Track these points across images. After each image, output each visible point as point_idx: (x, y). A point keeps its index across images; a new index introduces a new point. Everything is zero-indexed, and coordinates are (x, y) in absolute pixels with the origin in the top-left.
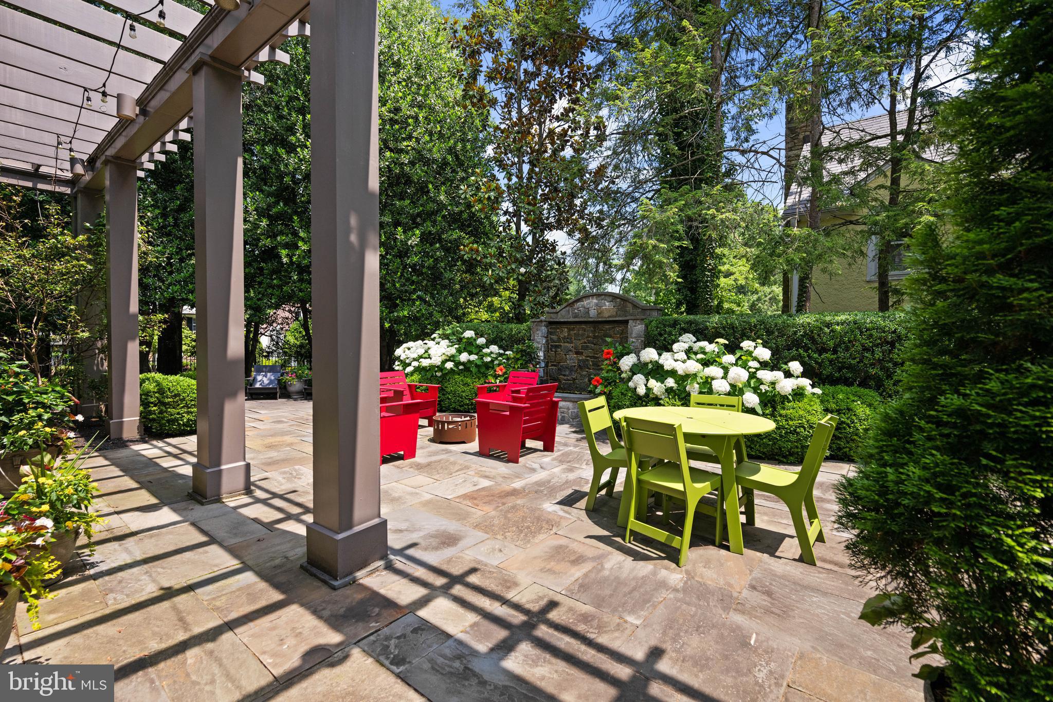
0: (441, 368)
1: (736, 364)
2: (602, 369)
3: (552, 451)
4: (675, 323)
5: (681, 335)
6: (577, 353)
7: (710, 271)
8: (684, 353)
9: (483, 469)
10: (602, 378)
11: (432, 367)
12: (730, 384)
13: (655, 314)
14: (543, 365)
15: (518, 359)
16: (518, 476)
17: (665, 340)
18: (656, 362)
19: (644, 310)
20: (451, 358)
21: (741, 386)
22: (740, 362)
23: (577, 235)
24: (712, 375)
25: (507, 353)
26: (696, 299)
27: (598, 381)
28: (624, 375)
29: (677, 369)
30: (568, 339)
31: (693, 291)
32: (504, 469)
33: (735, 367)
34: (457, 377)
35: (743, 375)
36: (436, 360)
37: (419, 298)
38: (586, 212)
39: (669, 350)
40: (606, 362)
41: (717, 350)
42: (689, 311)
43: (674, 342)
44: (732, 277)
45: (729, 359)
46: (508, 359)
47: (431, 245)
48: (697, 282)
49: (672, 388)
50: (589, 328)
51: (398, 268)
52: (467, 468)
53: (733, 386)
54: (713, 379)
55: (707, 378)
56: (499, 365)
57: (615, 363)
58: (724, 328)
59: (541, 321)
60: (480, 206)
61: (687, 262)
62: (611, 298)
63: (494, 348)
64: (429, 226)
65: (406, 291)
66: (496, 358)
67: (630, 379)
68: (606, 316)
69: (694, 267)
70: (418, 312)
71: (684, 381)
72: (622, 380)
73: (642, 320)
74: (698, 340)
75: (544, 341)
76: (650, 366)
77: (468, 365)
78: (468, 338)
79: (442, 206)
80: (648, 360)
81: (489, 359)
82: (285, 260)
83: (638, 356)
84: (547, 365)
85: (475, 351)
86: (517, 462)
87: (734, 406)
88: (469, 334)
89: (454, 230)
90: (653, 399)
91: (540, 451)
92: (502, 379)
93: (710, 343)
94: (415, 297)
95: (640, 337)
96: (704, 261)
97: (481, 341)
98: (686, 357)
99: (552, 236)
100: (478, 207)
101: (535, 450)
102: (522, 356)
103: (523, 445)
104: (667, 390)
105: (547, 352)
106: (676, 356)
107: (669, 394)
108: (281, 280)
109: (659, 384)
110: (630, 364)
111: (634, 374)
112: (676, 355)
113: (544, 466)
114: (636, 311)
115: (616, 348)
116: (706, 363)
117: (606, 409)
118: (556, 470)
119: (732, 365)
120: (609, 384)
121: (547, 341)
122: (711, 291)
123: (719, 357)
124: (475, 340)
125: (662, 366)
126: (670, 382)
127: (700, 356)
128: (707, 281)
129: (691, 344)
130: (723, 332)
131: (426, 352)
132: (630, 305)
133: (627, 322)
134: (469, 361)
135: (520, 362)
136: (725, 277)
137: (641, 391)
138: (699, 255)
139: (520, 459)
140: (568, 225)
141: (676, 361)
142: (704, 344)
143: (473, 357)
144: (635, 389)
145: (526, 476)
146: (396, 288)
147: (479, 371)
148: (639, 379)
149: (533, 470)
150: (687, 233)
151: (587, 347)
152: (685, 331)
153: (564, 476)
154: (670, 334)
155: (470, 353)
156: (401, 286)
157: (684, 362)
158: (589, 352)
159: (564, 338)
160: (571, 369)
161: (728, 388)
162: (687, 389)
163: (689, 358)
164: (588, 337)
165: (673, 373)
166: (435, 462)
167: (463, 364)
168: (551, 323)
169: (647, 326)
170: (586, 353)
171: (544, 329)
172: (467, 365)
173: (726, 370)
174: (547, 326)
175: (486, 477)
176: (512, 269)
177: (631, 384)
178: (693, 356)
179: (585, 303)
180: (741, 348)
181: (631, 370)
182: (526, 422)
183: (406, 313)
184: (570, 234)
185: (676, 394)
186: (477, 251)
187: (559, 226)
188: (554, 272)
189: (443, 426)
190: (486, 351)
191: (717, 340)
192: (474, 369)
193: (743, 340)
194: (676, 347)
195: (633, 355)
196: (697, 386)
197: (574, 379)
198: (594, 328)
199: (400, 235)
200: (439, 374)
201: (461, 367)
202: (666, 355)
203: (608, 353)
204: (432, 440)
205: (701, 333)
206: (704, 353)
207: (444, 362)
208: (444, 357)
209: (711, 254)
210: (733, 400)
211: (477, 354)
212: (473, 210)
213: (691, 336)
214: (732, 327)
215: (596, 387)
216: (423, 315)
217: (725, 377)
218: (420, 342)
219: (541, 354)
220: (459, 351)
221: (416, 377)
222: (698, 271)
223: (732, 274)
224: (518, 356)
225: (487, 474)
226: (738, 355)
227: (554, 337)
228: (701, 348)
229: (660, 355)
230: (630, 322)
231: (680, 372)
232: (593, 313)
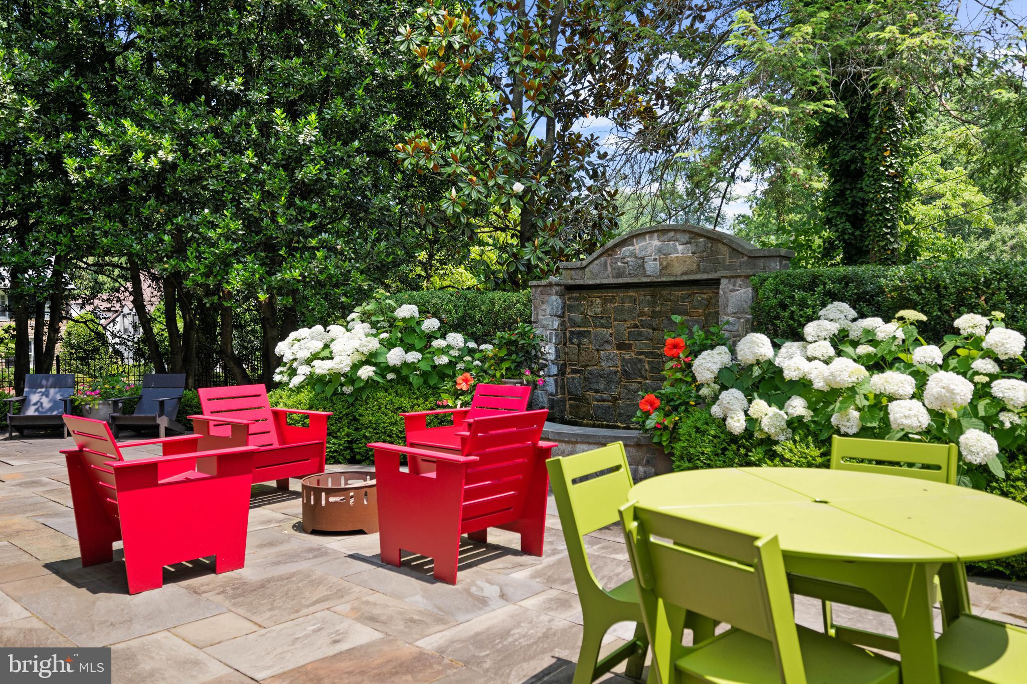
0: (351, 378)
1: (944, 367)
2: (664, 379)
3: (539, 553)
4: (813, 282)
5: (824, 305)
6: (620, 347)
7: (890, 178)
8: (827, 344)
9: (373, 598)
10: (661, 397)
11: (334, 377)
12: (930, 411)
13: (776, 265)
14: (554, 370)
15: (502, 360)
16: (441, 618)
17: (792, 317)
18: (770, 363)
19: (753, 258)
20: (370, 359)
21: (955, 415)
22: (953, 362)
23: (636, 126)
24: (890, 389)
25: (482, 347)
26: (863, 238)
27: (652, 404)
28: (704, 391)
29: (812, 377)
30: (602, 320)
31: (857, 221)
32: (419, 598)
33: (942, 373)
34: (381, 394)
35: (963, 389)
36: (341, 363)
37: (323, 245)
38: (652, 78)
39: (798, 337)
40: (670, 364)
41: (900, 335)
42: (848, 260)
43: (810, 319)
44: (939, 203)
45: (929, 353)
46: (483, 360)
47: (345, 144)
48: (864, 203)
49: (800, 418)
50: (644, 297)
51: (282, 189)
52: (340, 594)
53: (937, 415)
54: (891, 399)
55: (876, 396)
56: (467, 370)
57: (689, 366)
58: (917, 289)
59: (550, 285)
60: (433, 63)
61: (845, 165)
62: (686, 237)
63: (456, 339)
64: (338, 108)
65: (300, 233)
66: (461, 358)
67: (715, 398)
68: (678, 272)
69: (859, 174)
70: (321, 272)
71: (828, 404)
72: (700, 400)
73: (748, 277)
74: (862, 316)
75: (556, 324)
76: (757, 372)
77: (404, 372)
78: (404, 320)
79: (363, 69)
80: (751, 359)
81: (444, 360)
82: (74, 177)
83: (733, 352)
84: (562, 372)
85: (419, 344)
86: (452, 581)
87: (938, 468)
88: (407, 311)
89: (389, 113)
90: (762, 442)
91: (515, 553)
92: (468, 398)
93: (887, 320)
94: (314, 242)
95: (744, 312)
96: (878, 159)
97: (431, 324)
98: (831, 352)
99: (584, 126)
100: (429, 64)
101: (505, 551)
102: (510, 354)
103: (479, 540)
104: (790, 423)
105: (562, 343)
106: (812, 350)
107: (794, 431)
108: (71, 215)
109: (774, 409)
110: (716, 368)
111: (724, 388)
112: (810, 347)
113: (509, 591)
114: (738, 261)
115: (691, 335)
116: (877, 365)
117: (625, 473)
118: (531, 603)
119: (936, 367)
120: (675, 409)
121: (562, 324)
122: (892, 219)
123: (907, 351)
124: (419, 323)
125: (780, 371)
126: (798, 406)
127: (863, 349)
128: (885, 200)
129: (846, 324)
130: (915, 296)
131: (326, 346)
132: (725, 250)
133: (716, 282)
134: (405, 364)
135: (505, 365)
136: (923, 203)
137: (737, 424)
138: (868, 150)
139: (460, 575)
140: (616, 105)
141: (810, 359)
142: (874, 323)
143: (413, 357)
144: (724, 420)
145: (461, 617)
146: (279, 227)
147: (425, 382)
148: (733, 398)
149: (482, 602)
150: (835, 85)
151: (640, 333)
152: (834, 297)
153: (544, 618)
154: (803, 304)
155: (409, 348)
156: (289, 221)
157: (827, 362)
158: (642, 345)
159: (595, 317)
160: (608, 378)
161: (925, 420)
162: (834, 420)
163: (839, 353)
164: (641, 314)
165: (802, 386)
166: (281, 578)
167: (394, 369)
168: (570, 288)
169: (756, 290)
170: (637, 346)
171: (555, 301)
172: (402, 373)
173: (921, 378)
174: (561, 295)
175: (372, 620)
176: (497, 185)
177: (716, 410)
178: (849, 349)
179: (638, 246)
180: (956, 332)
181: (716, 380)
182: (469, 495)
183: (296, 273)
184: (622, 123)
185: (809, 433)
186: (428, 150)
187: (600, 109)
188: (585, 193)
189: (318, 499)
190: (438, 343)
191: (901, 313)
192: (415, 380)
193: (960, 314)
194: (810, 330)
195: (723, 349)
196: (856, 414)
197: (616, 399)
198: (653, 296)
199: (282, 126)
200: (348, 390)
201: (391, 376)
202: (790, 347)
203: (675, 346)
204: (300, 528)
205: (869, 302)
206: (873, 342)
207: (356, 367)
208: (357, 358)
209: (894, 144)
210: (936, 452)
211: (420, 351)
212: (420, 71)
213: (845, 306)
214: (937, 286)
215: (647, 415)
216: (330, 277)
217: (918, 395)
218: (319, 328)
219: (549, 350)
220: (389, 345)
221: (305, 396)
222: (867, 181)
223: (941, 196)
224: (502, 354)
225: (376, 611)
226: (949, 345)
227: (577, 316)
228: (867, 332)
229: (776, 346)
230: (724, 282)
231: (819, 384)
232: (652, 267)
